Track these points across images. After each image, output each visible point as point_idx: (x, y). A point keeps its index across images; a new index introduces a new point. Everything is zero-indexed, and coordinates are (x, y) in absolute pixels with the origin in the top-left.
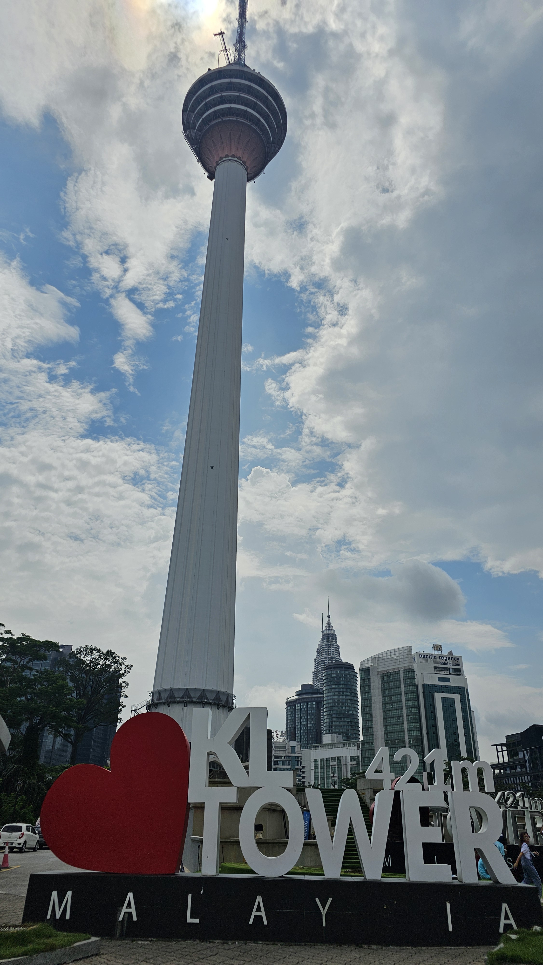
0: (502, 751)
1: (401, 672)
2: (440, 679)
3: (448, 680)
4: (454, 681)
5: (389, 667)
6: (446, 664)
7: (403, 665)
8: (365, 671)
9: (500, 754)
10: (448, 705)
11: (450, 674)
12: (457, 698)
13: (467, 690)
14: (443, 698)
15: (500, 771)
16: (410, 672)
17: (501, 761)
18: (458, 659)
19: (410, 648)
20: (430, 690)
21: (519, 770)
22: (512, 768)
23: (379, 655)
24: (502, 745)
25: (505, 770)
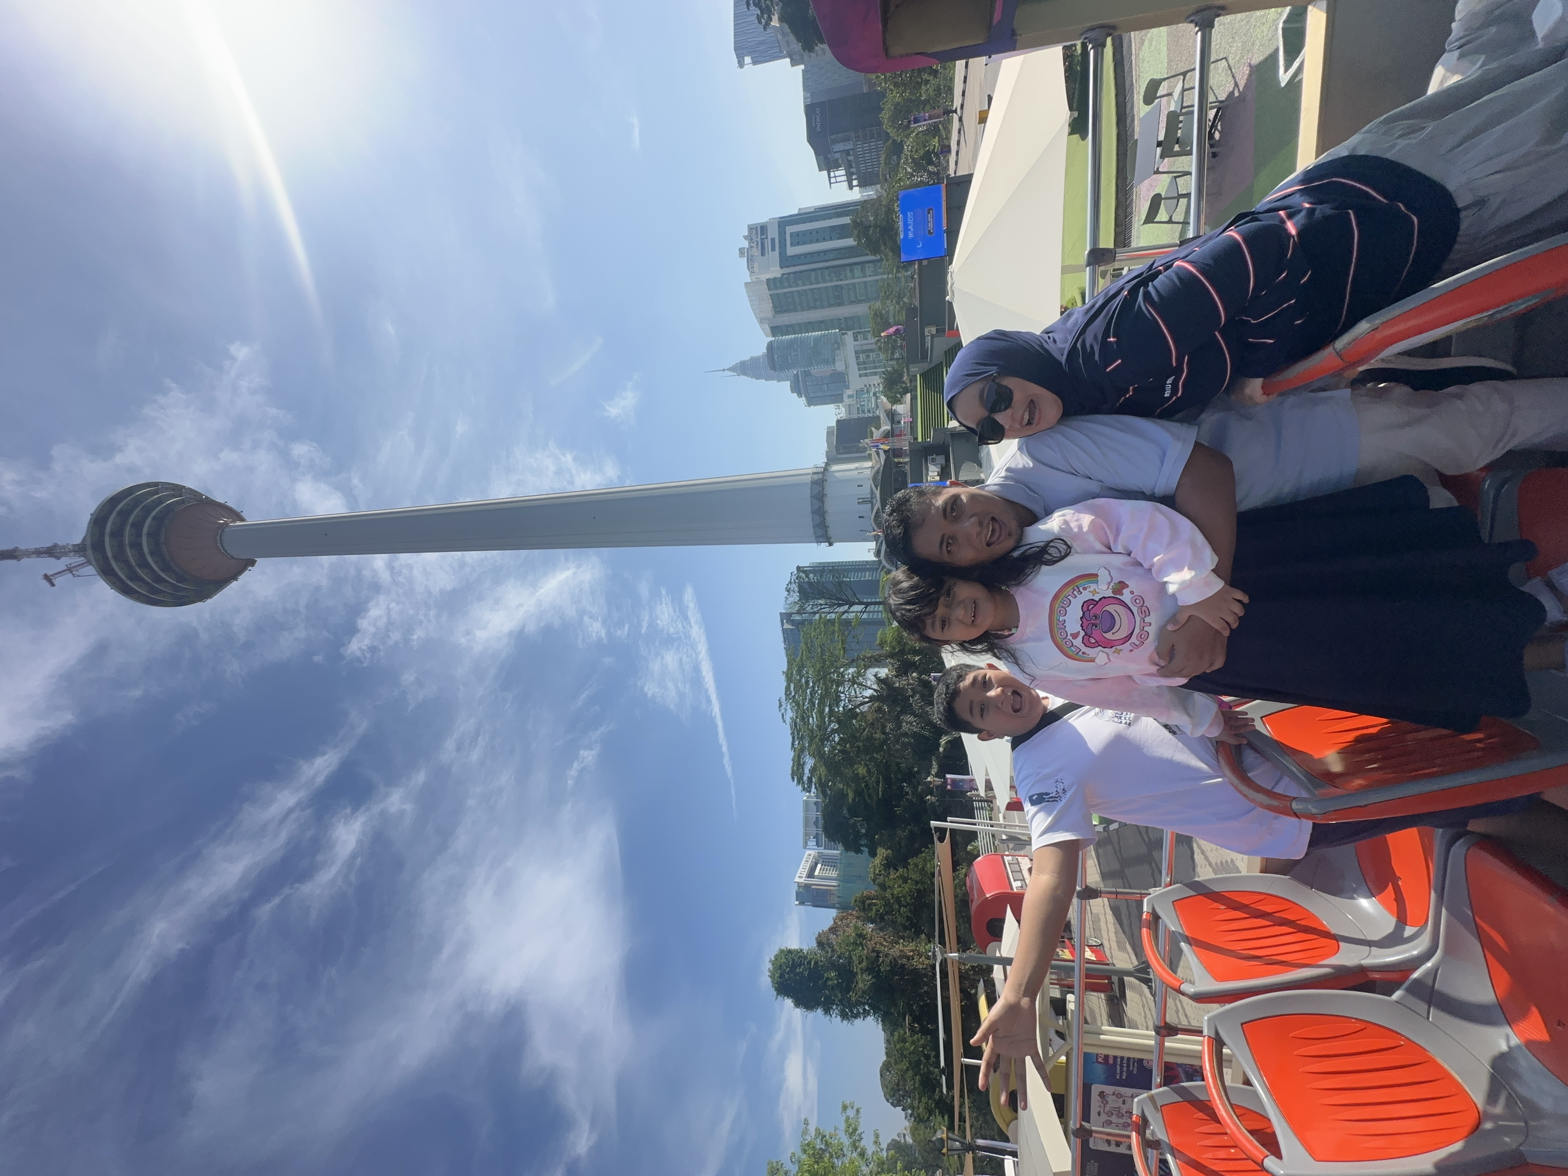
0: (835, 177)
1: (771, 292)
2: (773, 249)
3: (773, 240)
4: (773, 233)
5: (768, 305)
6: (757, 242)
7: (765, 292)
8: (775, 330)
9: (838, 179)
10: (799, 239)
11: (767, 238)
12: (790, 230)
13: (780, 218)
14: (792, 245)
15: (855, 179)
16: (771, 283)
17: (844, 178)
18: (751, 229)
19: (746, 284)
20: (785, 261)
21: (851, 158)
22: (850, 166)
23: (757, 318)
24: (830, 178)
25: (853, 174)
